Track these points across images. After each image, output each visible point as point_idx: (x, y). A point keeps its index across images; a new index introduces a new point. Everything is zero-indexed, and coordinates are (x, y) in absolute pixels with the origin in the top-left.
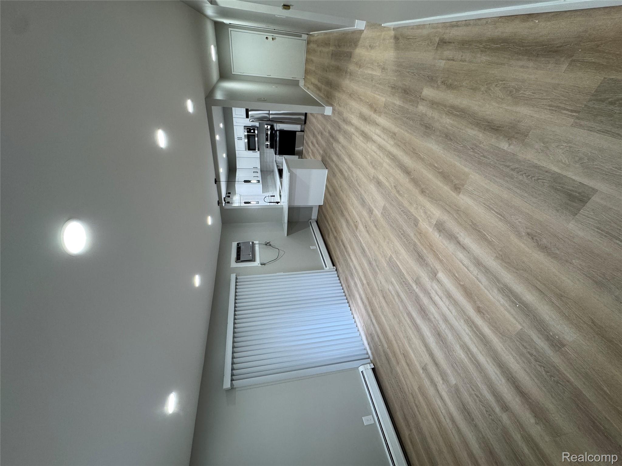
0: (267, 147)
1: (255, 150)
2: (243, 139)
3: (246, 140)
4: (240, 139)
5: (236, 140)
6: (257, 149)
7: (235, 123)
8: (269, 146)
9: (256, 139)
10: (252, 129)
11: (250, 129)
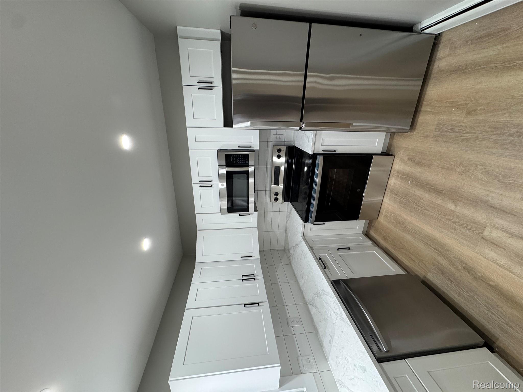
0: (276, 200)
1: (247, 210)
2: (214, 185)
3: (224, 185)
4: (205, 184)
5: (196, 188)
6: (251, 206)
7: (191, 144)
8: (280, 196)
9: (251, 180)
10: (241, 157)
11: (234, 156)
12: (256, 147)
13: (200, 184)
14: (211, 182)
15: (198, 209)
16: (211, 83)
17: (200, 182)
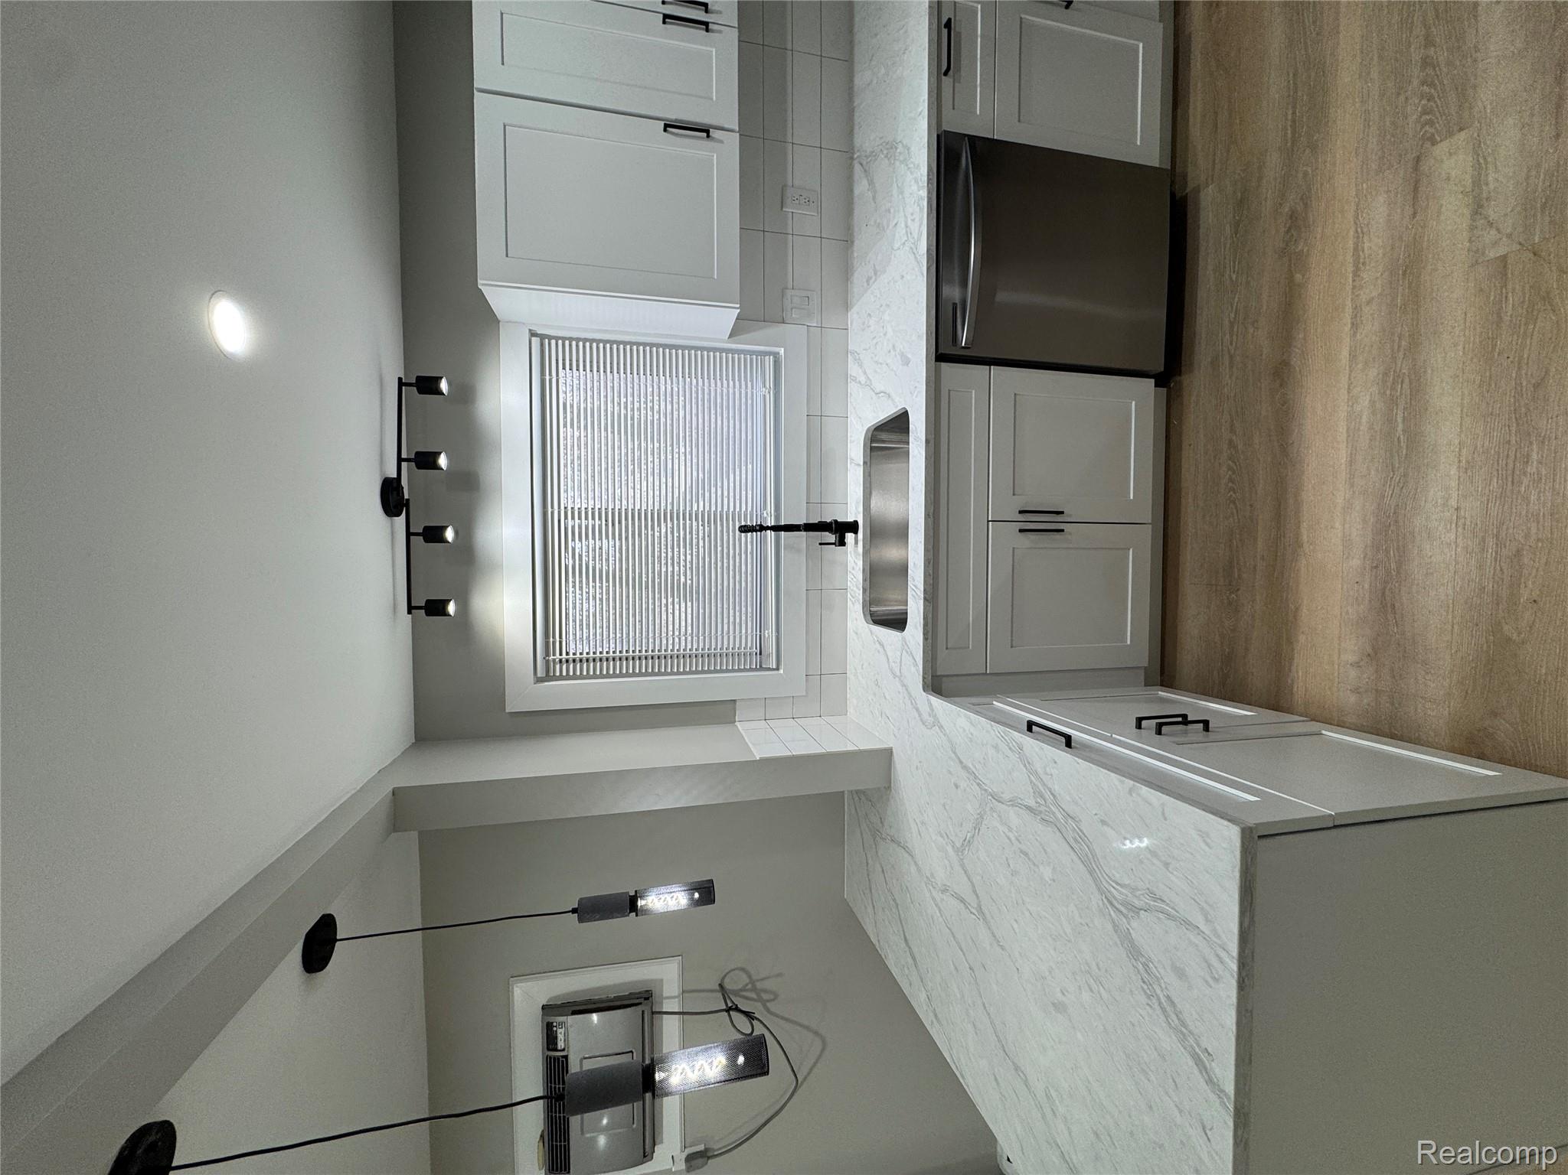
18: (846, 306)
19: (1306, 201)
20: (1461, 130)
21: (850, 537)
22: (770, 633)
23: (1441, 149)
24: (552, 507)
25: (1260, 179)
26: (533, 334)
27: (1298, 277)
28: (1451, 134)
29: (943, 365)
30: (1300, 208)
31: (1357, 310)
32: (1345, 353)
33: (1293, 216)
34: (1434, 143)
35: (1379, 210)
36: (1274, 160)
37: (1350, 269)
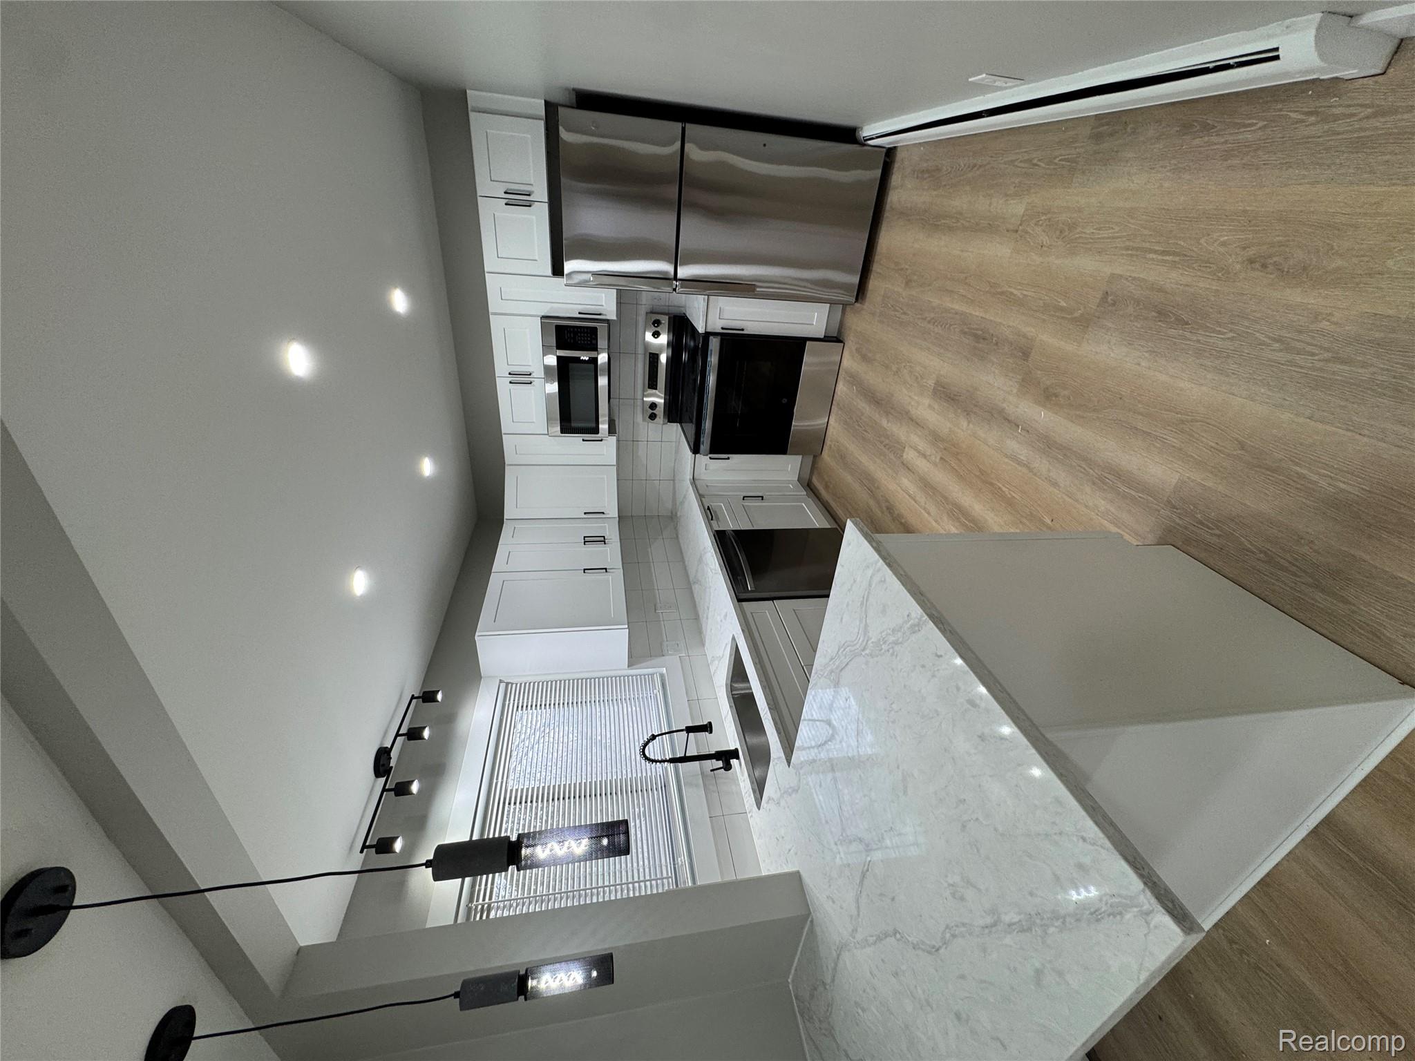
0: (653, 417)
1: (596, 430)
2: (537, 382)
3: (553, 388)
4: (521, 378)
5: (503, 385)
6: (604, 427)
7: (494, 304)
8: (660, 411)
9: (603, 381)
10: (584, 333)
11: (572, 330)
12: (612, 316)
13: (510, 379)
14: (530, 375)
15: (506, 425)
16: (529, 195)
17: (510, 374)
18: (703, 645)
19: (887, 501)
20: (905, 448)
21: (734, 762)
22: (683, 859)
23: (905, 456)
24: (497, 779)
25: (872, 510)
26: (501, 681)
27: (903, 521)
28: (903, 451)
29: (744, 604)
30: (887, 504)
31: (925, 509)
32: (934, 524)
33: (888, 508)
34: (902, 456)
35: (905, 482)
36: (872, 503)
37: (913, 502)
